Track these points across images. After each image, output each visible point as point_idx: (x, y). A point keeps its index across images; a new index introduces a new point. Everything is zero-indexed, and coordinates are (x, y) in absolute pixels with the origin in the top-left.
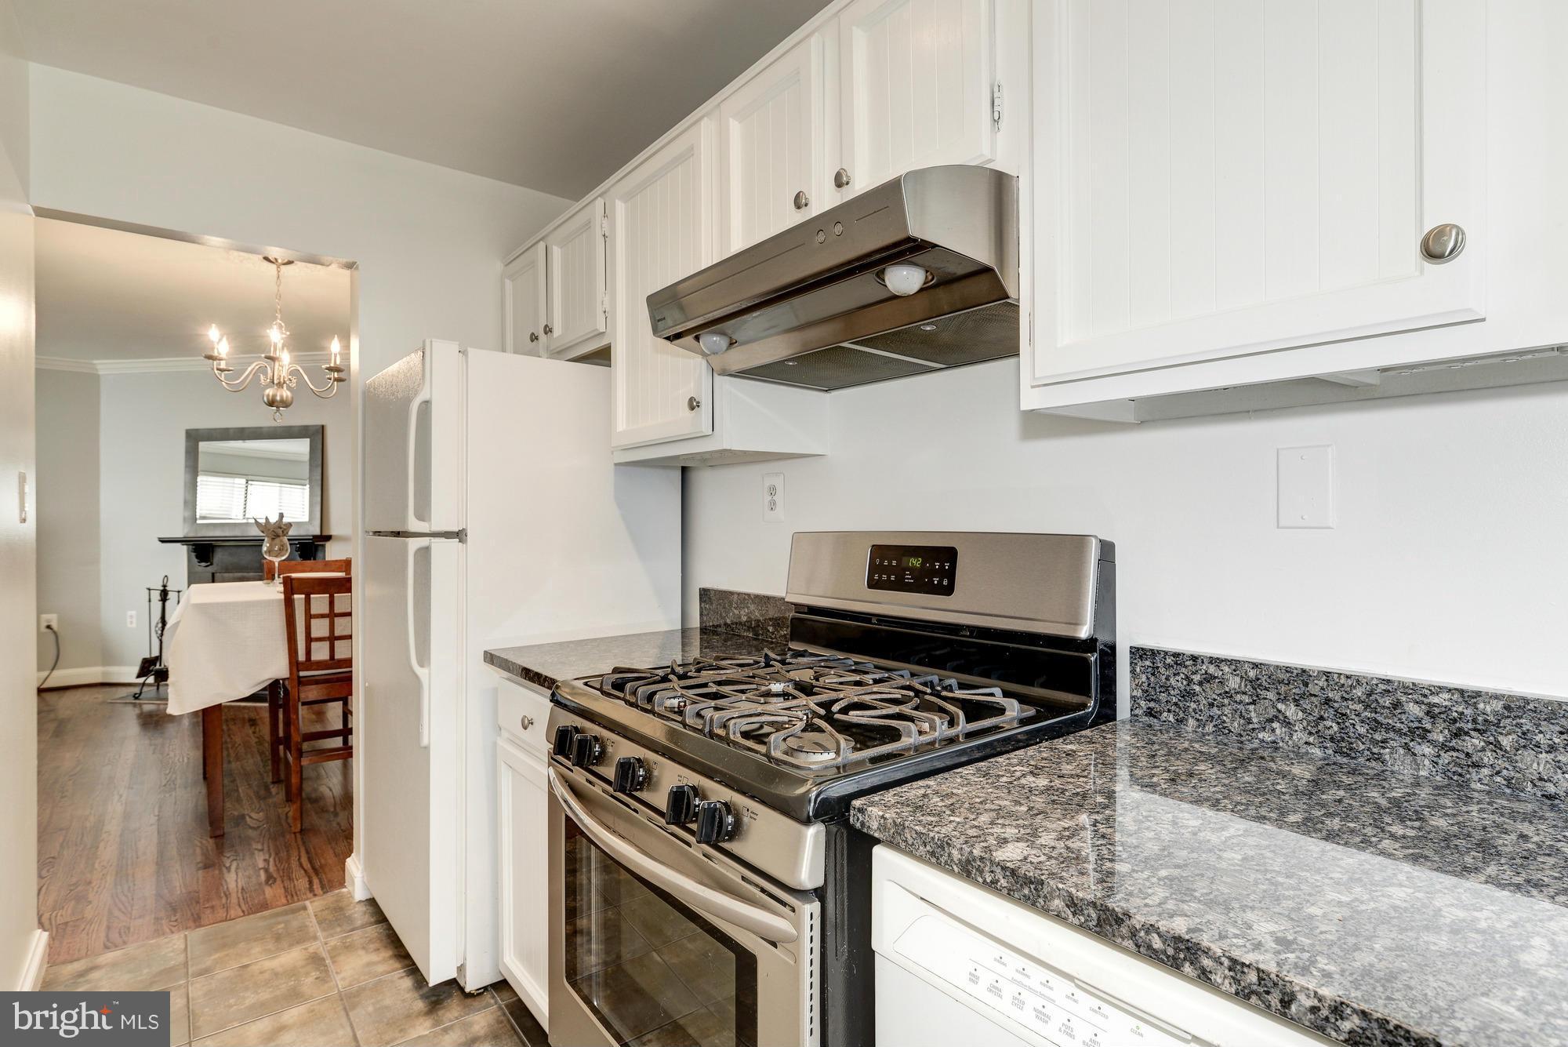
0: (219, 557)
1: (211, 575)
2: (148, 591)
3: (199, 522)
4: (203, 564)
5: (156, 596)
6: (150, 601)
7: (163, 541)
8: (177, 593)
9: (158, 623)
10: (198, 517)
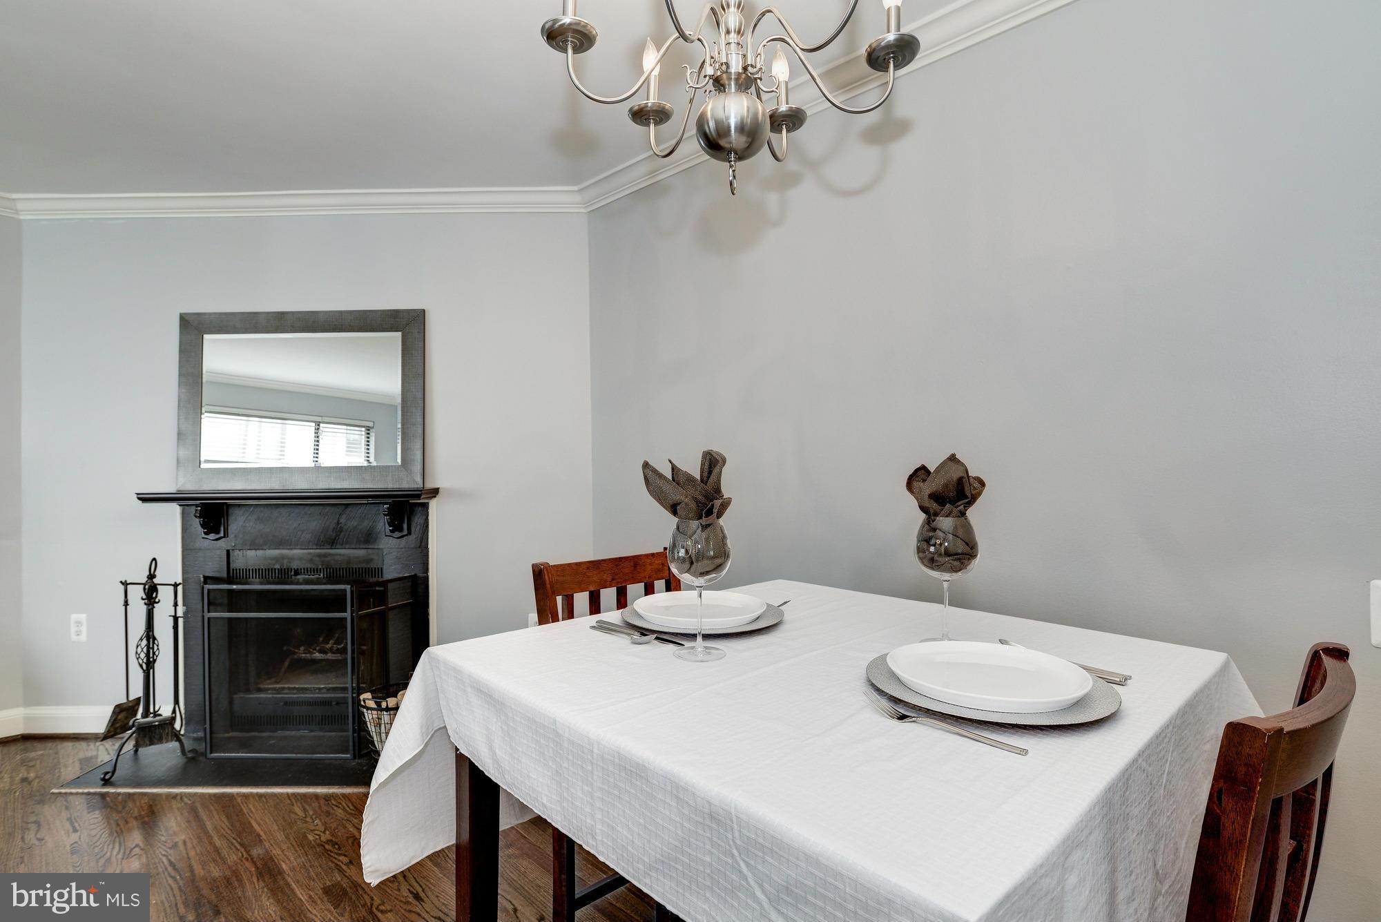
0: (238, 523)
1: (225, 553)
2: (122, 587)
3: (204, 466)
4: (212, 536)
5: (137, 594)
6: (126, 604)
7: (145, 499)
8: (172, 587)
9: (141, 639)
10: (202, 459)
